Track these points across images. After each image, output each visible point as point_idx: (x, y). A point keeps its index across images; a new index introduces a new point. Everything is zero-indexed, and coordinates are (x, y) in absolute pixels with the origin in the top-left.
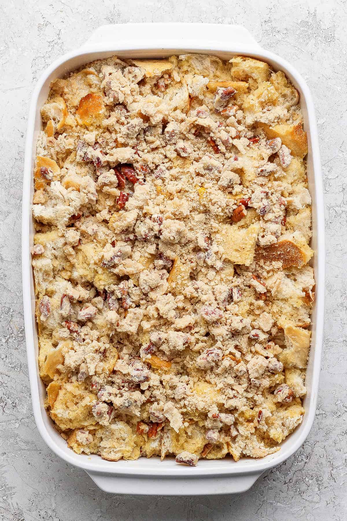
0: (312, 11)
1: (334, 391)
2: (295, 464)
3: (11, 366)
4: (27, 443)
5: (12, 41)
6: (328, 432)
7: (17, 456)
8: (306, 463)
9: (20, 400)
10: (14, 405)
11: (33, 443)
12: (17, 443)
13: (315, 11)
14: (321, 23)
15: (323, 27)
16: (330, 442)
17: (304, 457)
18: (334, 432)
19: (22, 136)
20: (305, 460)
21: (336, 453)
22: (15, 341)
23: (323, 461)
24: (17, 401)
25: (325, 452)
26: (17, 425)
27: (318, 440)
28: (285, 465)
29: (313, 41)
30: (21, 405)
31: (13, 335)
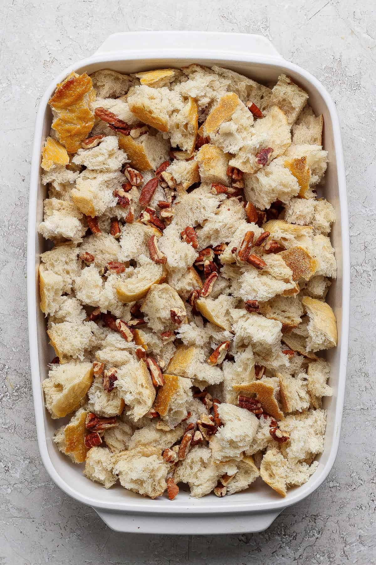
0: (337, 57)
1: (350, 463)
2: (306, 539)
3: (4, 427)
4: (19, 510)
5: (15, 77)
6: (342, 506)
7: (8, 524)
8: (317, 538)
9: (13, 464)
10: (7, 469)
11: (25, 510)
12: (9, 510)
13: (341, 56)
14: (347, 69)
15: (348, 74)
16: (344, 516)
17: (315, 532)
18: (348, 506)
19: (23, 180)
20: (316, 535)
21: (351, 528)
22: (9, 400)
23: (336, 536)
24: (10, 465)
25: (338, 528)
26: (9, 491)
27: (331, 514)
28: (295, 540)
29: (337, 88)
30: (14, 469)
31: (7, 393)
